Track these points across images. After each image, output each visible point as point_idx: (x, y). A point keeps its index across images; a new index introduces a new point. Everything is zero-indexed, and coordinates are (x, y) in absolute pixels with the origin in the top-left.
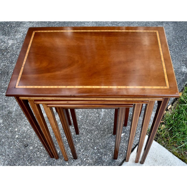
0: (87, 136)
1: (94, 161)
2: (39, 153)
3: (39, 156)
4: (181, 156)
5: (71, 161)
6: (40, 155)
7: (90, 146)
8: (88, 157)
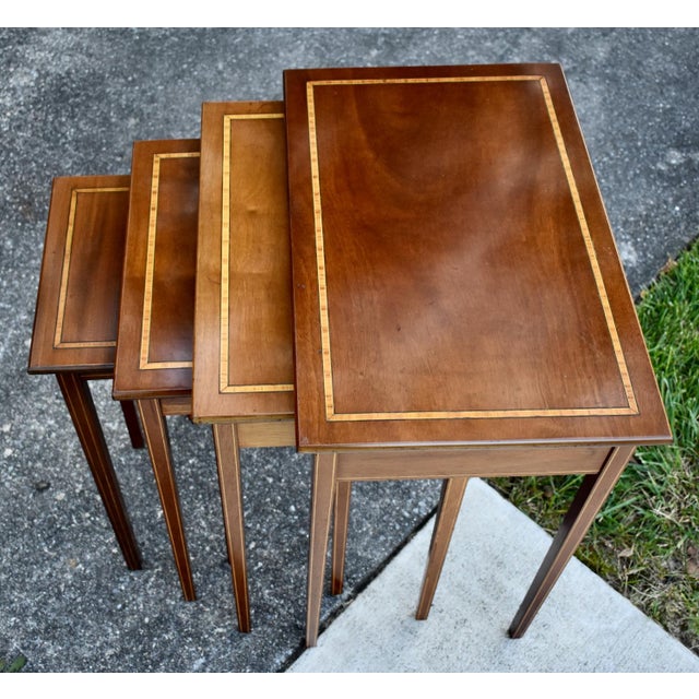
0: (263, 465)
1: (285, 553)
2: (88, 515)
3: (87, 527)
4: (589, 553)
5: (204, 549)
6: (93, 522)
7: (274, 501)
8: (265, 537)
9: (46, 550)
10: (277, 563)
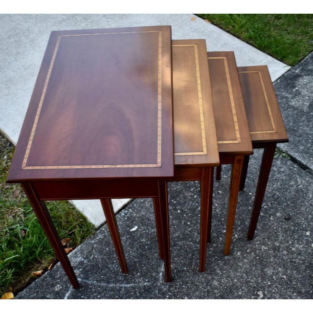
0: (192, 230)
1: (182, 194)
7: (187, 214)
8: (190, 200)
9: (278, 193)
10: (186, 190)
